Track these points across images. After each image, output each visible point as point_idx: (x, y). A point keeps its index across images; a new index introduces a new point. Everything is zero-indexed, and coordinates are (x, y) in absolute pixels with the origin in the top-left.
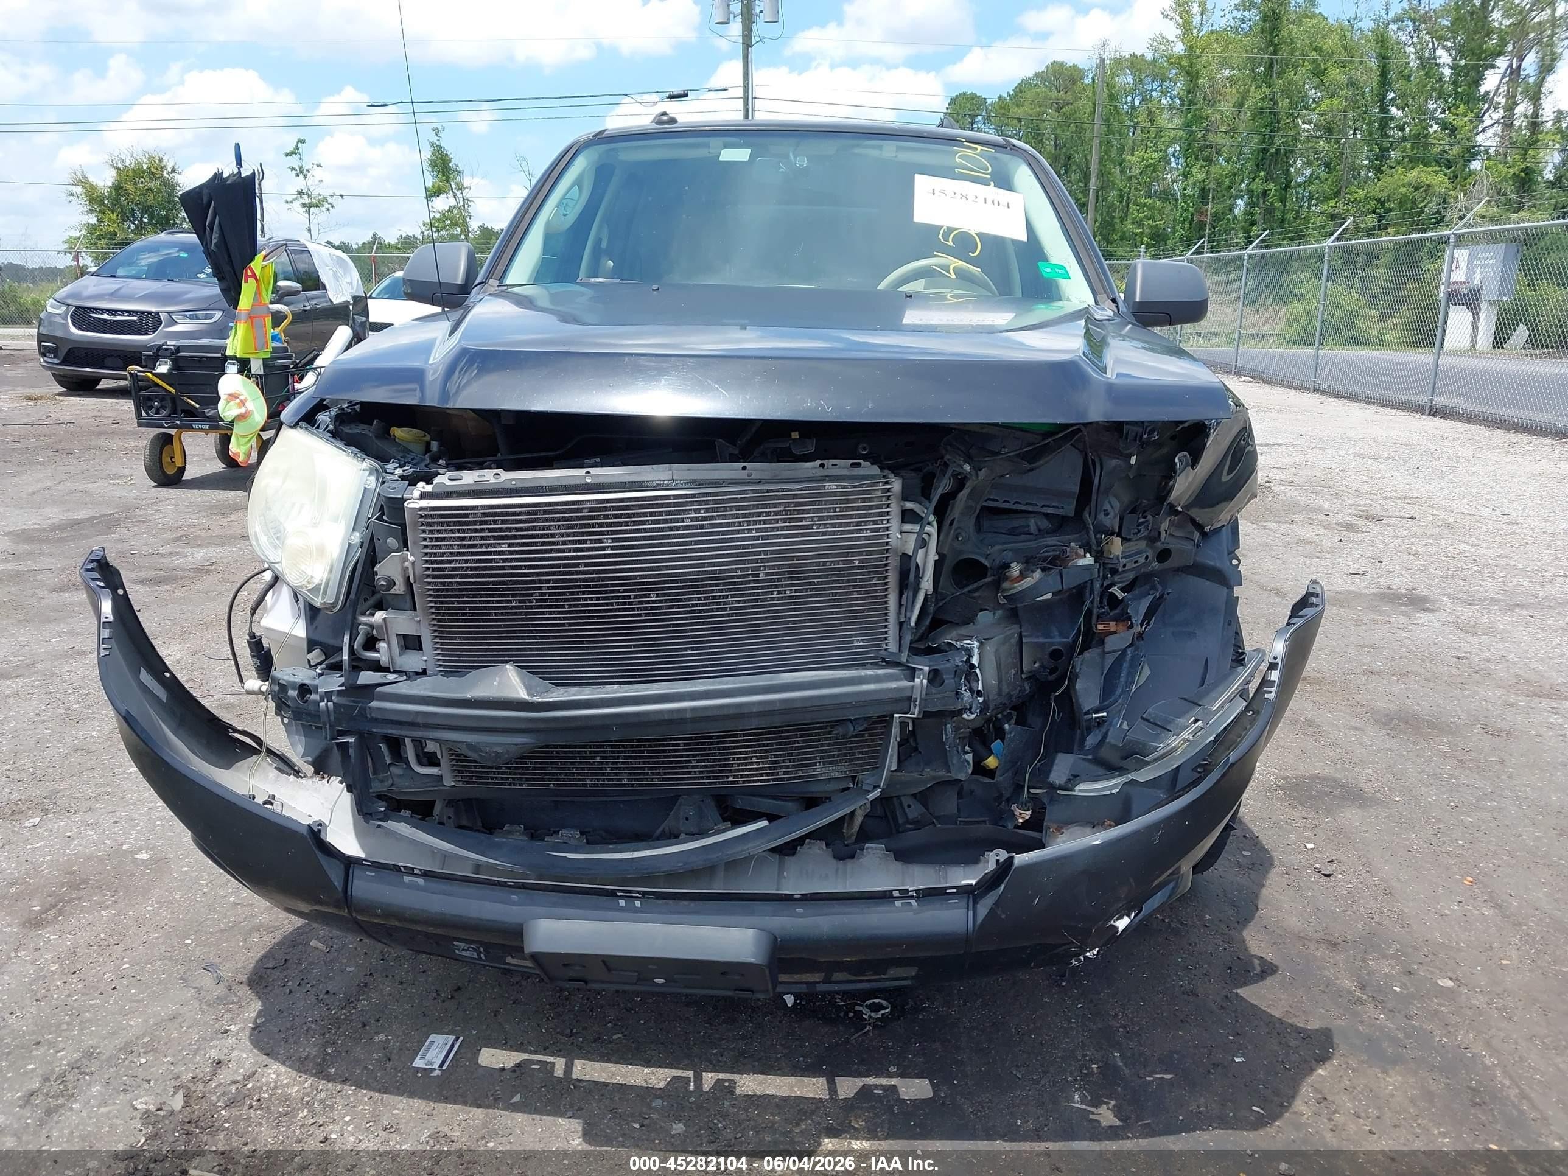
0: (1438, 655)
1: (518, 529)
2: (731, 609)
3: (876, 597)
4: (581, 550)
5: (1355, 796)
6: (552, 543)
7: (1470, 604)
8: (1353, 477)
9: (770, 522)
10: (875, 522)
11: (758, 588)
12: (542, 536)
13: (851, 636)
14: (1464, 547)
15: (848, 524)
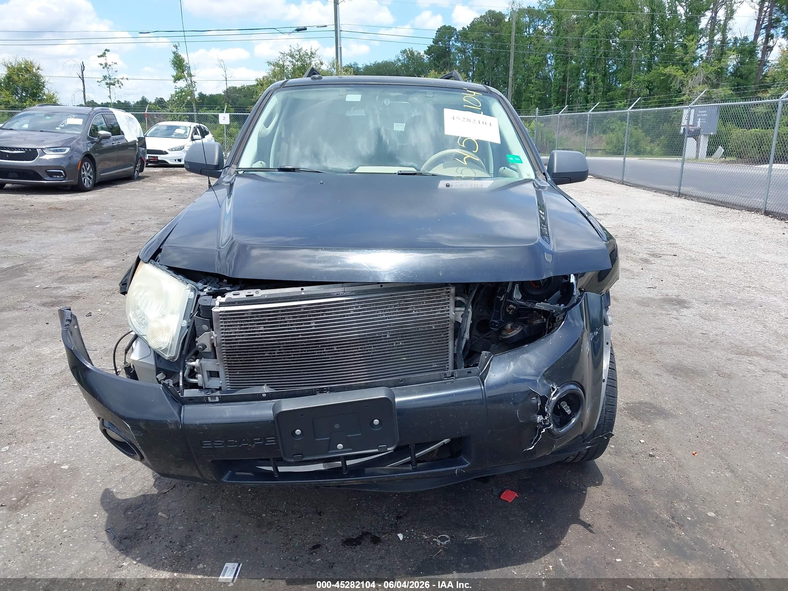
0: (693, 332)
1: (269, 319)
2: (373, 353)
3: (443, 344)
4: (301, 328)
5: (661, 413)
6: (286, 325)
7: (706, 304)
8: (646, 232)
9: (392, 310)
10: (442, 308)
11: (386, 342)
12: (281, 322)
13: (431, 362)
14: (700, 271)
15: (430, 309)
